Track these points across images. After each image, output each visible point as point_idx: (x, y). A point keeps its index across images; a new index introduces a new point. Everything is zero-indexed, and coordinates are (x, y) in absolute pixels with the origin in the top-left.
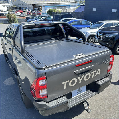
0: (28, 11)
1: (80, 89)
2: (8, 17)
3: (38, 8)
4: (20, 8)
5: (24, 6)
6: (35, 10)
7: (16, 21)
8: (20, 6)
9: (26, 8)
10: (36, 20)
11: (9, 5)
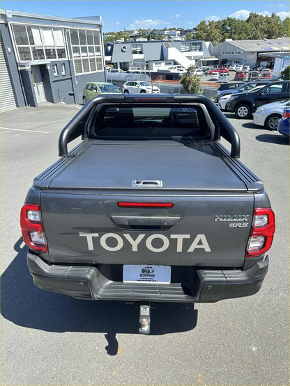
0: (241, 68)
1: (151, 270)
2: (183, 82)
3: (271, 63)
4: (224, 62)
5: (236, 56)
6: (260, 66)
7: (199, 92)
8: (225, 56)
9: (238, 62)
10: (241, 91)
11: (201, 54)
